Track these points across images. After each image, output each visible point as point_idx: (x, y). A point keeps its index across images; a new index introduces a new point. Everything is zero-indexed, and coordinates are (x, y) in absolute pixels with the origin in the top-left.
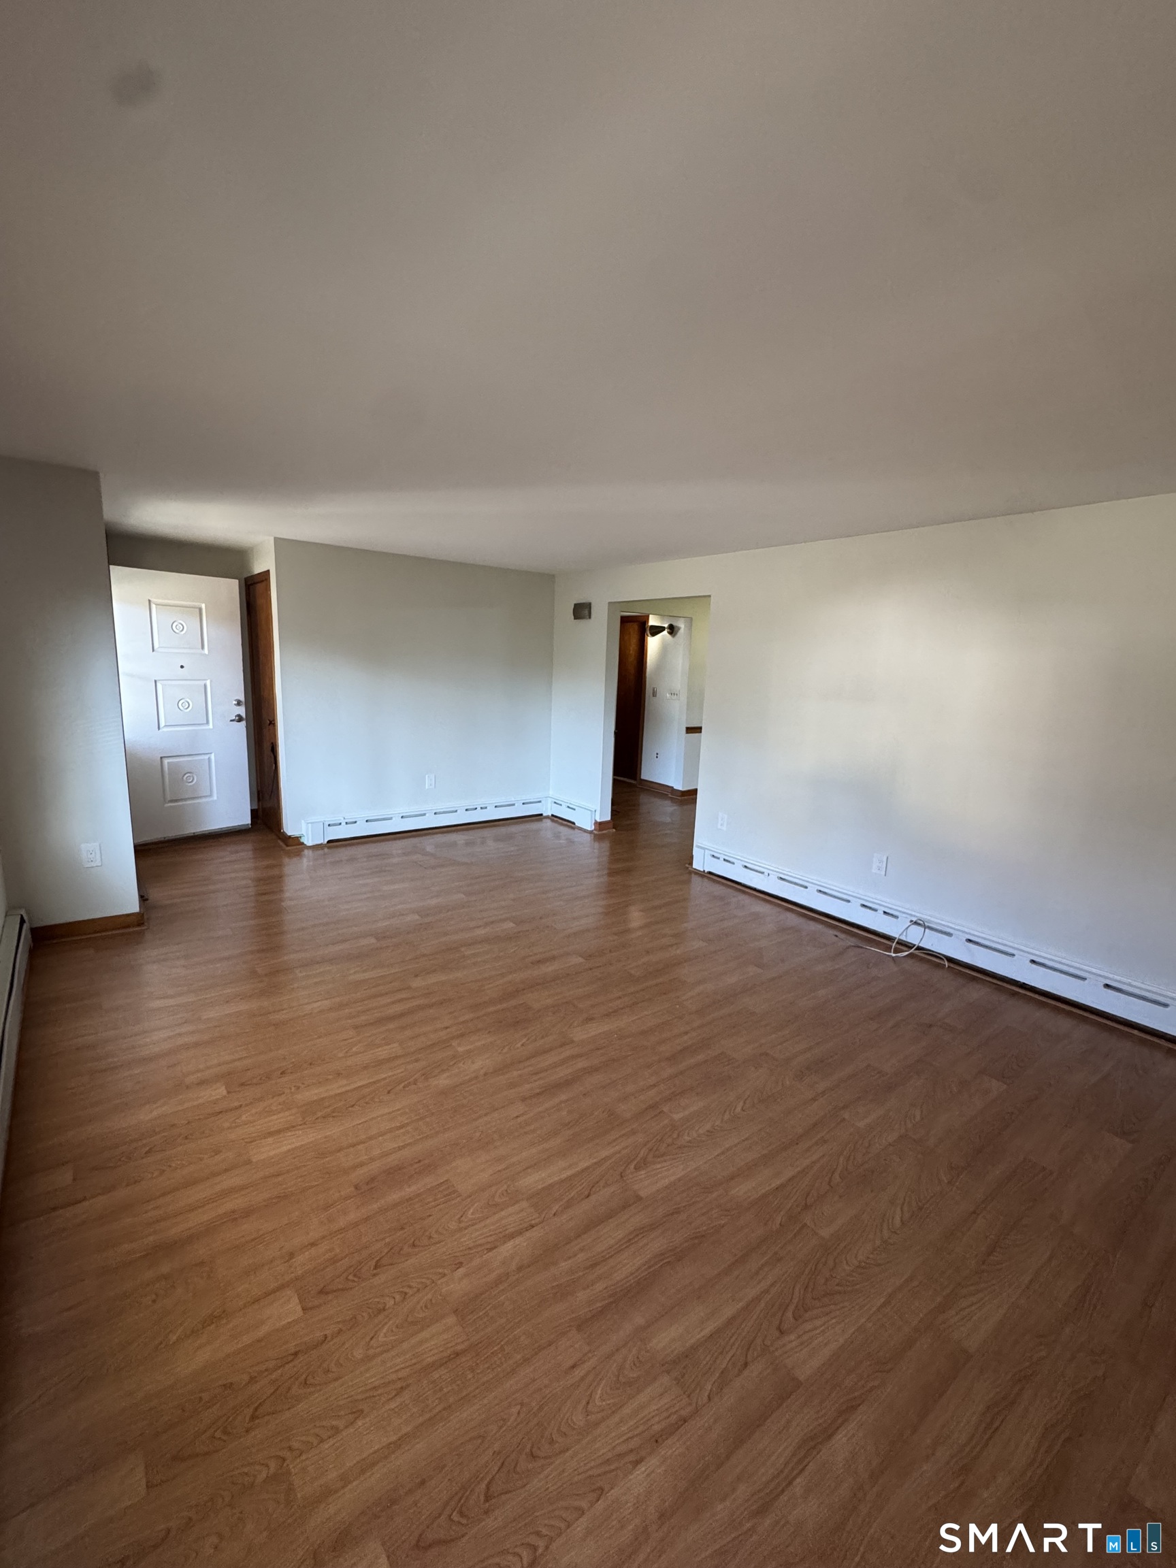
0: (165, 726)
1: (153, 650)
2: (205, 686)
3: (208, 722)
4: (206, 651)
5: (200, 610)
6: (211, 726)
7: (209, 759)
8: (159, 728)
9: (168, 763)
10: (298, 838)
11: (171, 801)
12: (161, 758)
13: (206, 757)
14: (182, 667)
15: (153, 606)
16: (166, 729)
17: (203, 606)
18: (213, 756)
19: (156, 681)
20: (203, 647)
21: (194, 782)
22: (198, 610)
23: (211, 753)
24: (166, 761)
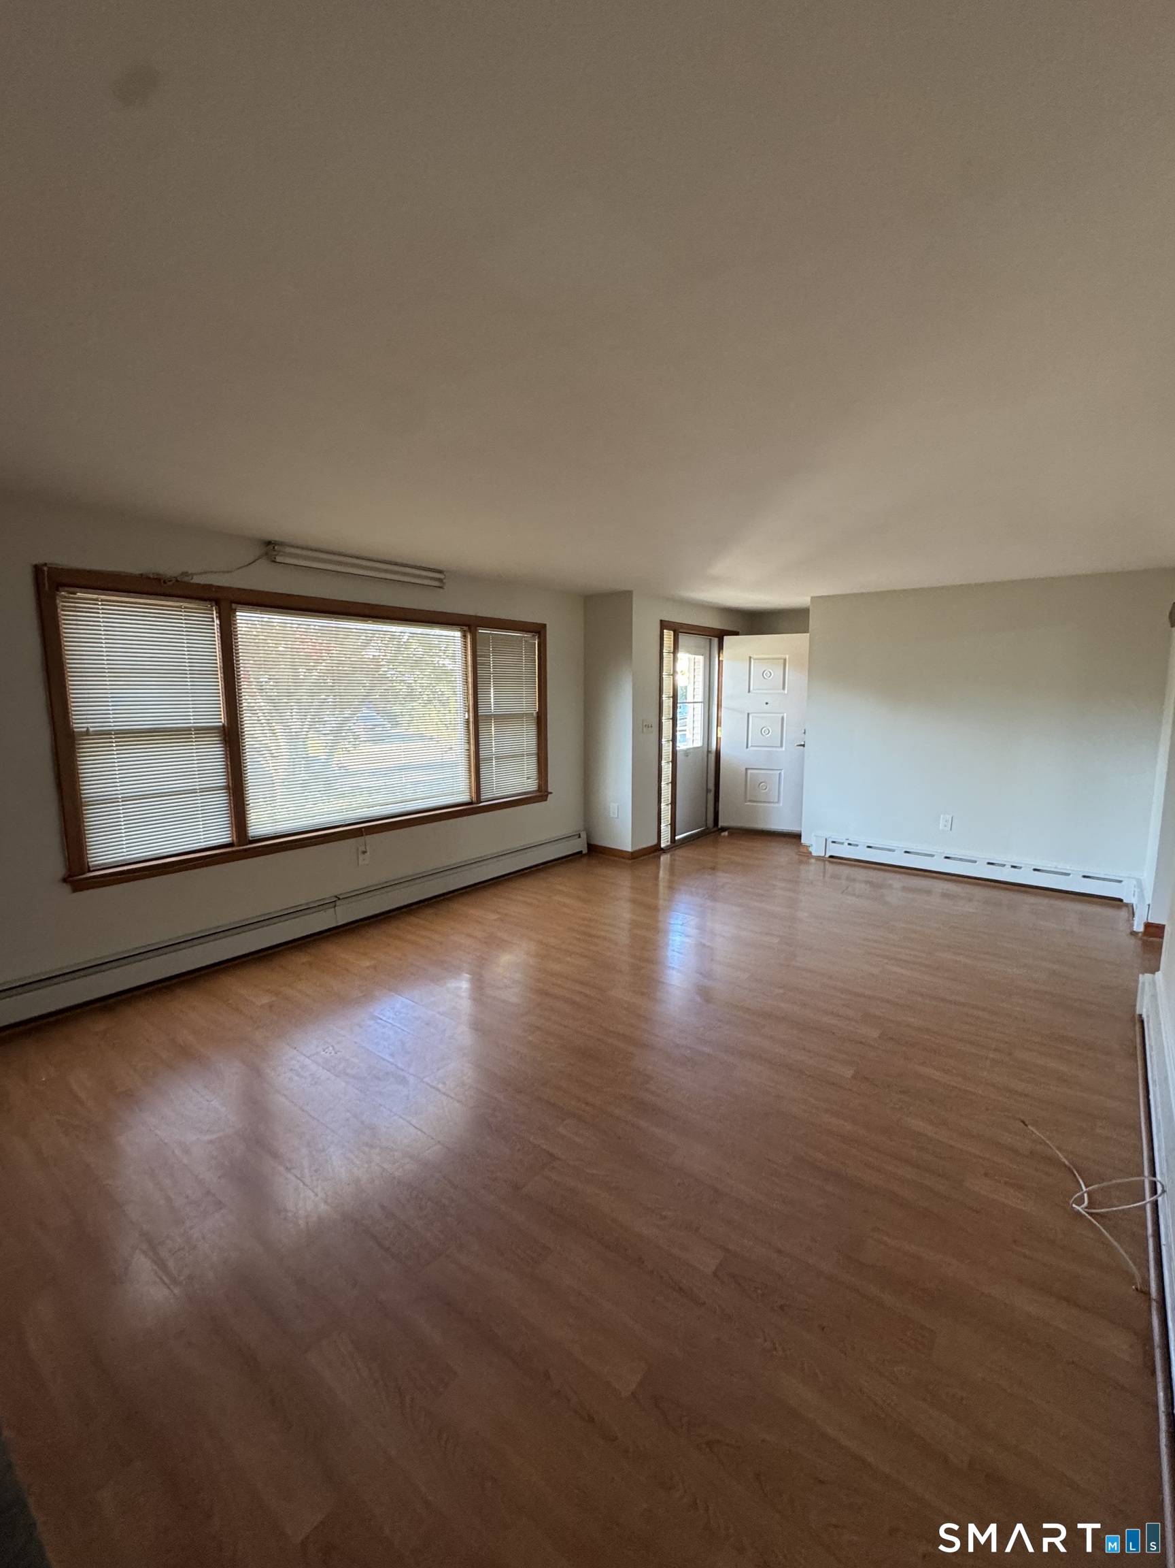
0: (751, 746)
1: (749, 692)
2: (783, 718)
3: (781, 746)
4: (786, 692)
5: (785, 660)
6: (784, 749)
7: (780, 774)
8: (747, 747)
9: (751, 773)
10: (807, 847)
11: (750, 801)
12: (746, 769)
13: (779, 772)
14: (767, 703)
15: (752, 660)
16: (753, 748)
17: (787, 657)
18: (783, 772)
19: (748, 714)
20: (784, 688)
21: (767, 790)
22: (782, 661)
23: (781, 770)
24: (749, 771)
